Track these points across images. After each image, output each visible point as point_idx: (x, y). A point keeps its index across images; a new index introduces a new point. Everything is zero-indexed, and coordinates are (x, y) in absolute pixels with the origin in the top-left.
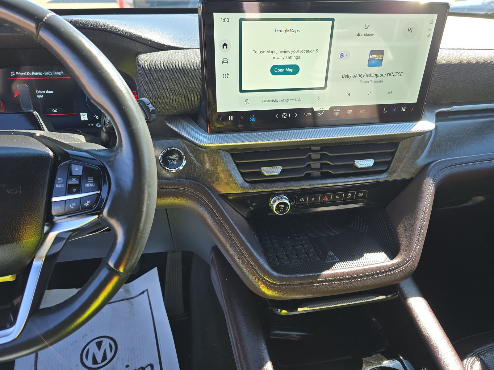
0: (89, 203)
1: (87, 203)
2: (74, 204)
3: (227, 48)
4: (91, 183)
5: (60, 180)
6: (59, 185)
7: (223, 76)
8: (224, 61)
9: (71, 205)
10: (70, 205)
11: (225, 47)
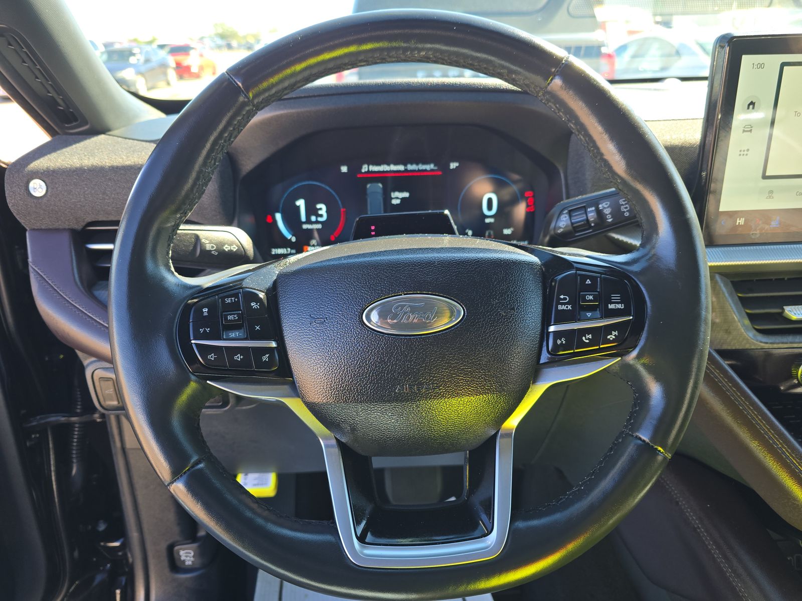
0: (615, 335)
1: (612, 335)
2: (590, 335)
3: (753, 108)
4: (618, 303)
5: (565, 299)
6: (563, 306)
7: (740, 153)
8: (746, 129)
9: (586, 337)
10: (584, 338)
11: (751, 106)
